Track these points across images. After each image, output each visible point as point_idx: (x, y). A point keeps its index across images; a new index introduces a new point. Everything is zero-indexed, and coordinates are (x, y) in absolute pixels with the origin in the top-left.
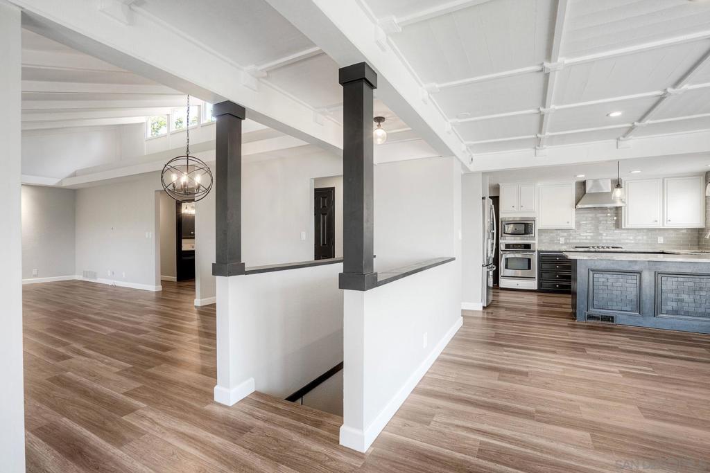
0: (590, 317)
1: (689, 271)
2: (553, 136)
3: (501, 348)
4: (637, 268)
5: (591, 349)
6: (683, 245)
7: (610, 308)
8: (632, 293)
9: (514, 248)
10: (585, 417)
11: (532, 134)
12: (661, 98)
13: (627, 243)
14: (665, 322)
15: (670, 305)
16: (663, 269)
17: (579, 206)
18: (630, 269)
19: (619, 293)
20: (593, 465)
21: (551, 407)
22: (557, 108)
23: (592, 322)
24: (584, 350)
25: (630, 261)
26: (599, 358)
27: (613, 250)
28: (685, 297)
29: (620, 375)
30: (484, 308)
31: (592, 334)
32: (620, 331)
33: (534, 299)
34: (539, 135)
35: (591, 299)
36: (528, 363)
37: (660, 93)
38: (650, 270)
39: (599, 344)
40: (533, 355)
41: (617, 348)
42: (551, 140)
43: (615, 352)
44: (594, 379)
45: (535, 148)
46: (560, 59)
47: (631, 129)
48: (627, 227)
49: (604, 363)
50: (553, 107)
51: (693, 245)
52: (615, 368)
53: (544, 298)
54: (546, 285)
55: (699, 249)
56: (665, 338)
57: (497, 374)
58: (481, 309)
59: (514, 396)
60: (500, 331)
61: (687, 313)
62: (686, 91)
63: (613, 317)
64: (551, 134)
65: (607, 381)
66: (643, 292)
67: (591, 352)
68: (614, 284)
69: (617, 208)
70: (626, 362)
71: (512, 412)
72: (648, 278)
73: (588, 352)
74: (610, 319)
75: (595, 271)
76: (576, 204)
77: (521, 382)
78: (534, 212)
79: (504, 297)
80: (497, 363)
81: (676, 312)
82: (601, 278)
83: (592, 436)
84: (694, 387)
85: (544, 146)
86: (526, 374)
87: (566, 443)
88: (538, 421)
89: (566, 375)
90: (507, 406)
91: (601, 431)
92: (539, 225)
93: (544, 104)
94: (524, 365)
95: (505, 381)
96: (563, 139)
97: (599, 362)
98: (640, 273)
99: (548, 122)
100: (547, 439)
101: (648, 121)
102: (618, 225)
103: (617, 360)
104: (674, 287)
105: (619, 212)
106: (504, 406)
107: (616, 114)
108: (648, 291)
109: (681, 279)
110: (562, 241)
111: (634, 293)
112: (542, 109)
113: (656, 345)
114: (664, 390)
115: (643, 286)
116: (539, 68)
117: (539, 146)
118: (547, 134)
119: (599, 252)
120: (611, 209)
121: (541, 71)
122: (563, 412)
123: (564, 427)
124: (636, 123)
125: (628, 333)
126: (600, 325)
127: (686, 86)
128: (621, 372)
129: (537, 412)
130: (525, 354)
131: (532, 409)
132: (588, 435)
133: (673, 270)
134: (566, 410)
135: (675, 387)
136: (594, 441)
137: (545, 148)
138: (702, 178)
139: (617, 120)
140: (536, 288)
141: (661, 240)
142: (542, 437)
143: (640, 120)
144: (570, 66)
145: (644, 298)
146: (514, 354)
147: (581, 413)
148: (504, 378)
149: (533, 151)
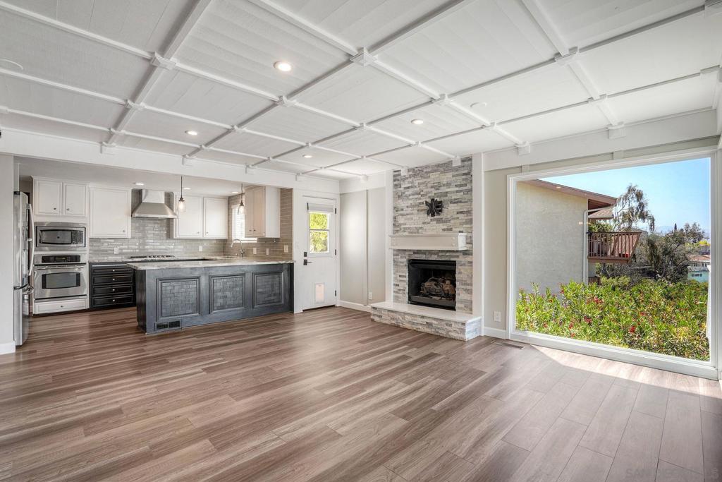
0: (159, 327)
1: (229, 273)
2: (128, 136)
3: (70, 393)
4: (196, 274)
5: (173, 358)
6: (215, 252)
7: (176, 313)
8: (193, 295)
9: (55, 261)
10: (198, 425)
11: (103, 126)
12: (228, 131)
13: (177, 252)
14: (217, 316)
15: (220, 302)
16: (214, 273)
17: (136, 215)
18: (191, 276)
19: (182, 298)
20: (225, 466)
21: (163, 434)
22: (147, 107)
23: (161, 332)
24: (166, 362)
25: (192, 268)
26: (182, 364)
27: (167, 258)
28: (228, 294)
29: (204, 373)
30: (18, 347)
31: (166, 342)
32: (187, 333)
33: (84, 321)
34: (112, 130)
35: (159, 307)
36: (115, 397)
37: (229, 127)
38: (205, 274)
39: (175, 350)
40: (117, 386)
41: (191, 349)
42: (124, 140)
43: (192, 354)
44: (187, 386)
45: (101, 143)
46: (173, 59)
47: (198, 150)
48: (178, 237)
49: (188, 367)
50: (142, 104)
51: (220, 252)
52: (197, 368)
53: (100, 316)
54: (99, 301)
55: (224, 255)
56: (220, 329)
57: (81, 430)
58: (13, 350)
59: (117, 445)
60: (57, 372)
61: (229, 306)
62: (244, 133)
63: (179, 322)
64: (127, 133)
65: (198, 383)
66: (201, 295)
67: (173, 360)
68: (180, 291)
69: (169, 219)
70: (203, 359)
71: (124, 466)
72: (204, 280)
73: (171, 362)
74: (176, 324)
75: (163, 280)
76: (132, 213)
77: (118, 423)
78: (84, 217)
79: (41, 326)
80: (76, 414)
81: (222, 307)
82: (168, 287)
83: (210, 440)
84: (252, 361)
85: (114, 144)
86: (119, 411)
87: (194, 462)
88: (157, 457)
89: (162, 392)
90: (114, 463)
91: (215, 431)
92: (91, 233)
93: (134, 98)
94: (109, 402)
95: (96, 432)
96: (136, 142)
97: (183, 368)
98: (198, 278)
99: (130, 118)
100: (175, 470)
101: (211, 148)
102: (169, 235)
103: (196, 361)
104: (221, 287)
105: (171, 223)
106: (110, 464)
107: (193, 133)
108: (204, 293)
109: (225, 280)
110: (116, 251)
111: (195, 296)
112: (129, 102)
113: (216, 338)
114: (236, 373)
115: (201, 289)
116: (147, 55)
117: (107, 142)
118: (123, 131)
119: (156, 261)
120: (161, 220)
121: (149, 60)
122: (177, 433)
123: (187, 446)
124: (203, 146)
125: (193, 334)
126: (169, 332)
127: (245, 129)
128: (204, 370)
129: (152, 447)
130: (106, 388)
131: (145, 448)
132: (207, 441)
133: (220, 273)
134: (178, 430)
135: (241, 367)
136: (214, 445)
137: (114, 146)
138: (226, 201)
139: (192, 140)
140: (88, 307)
141: (201, 249)
142: (170, 472)
143: (207, 145)
144: (178, 70)
145: (202, 299)
146: (94, 394)
147: (192, 424)
148: (93, 430)
149: (98, 146)
